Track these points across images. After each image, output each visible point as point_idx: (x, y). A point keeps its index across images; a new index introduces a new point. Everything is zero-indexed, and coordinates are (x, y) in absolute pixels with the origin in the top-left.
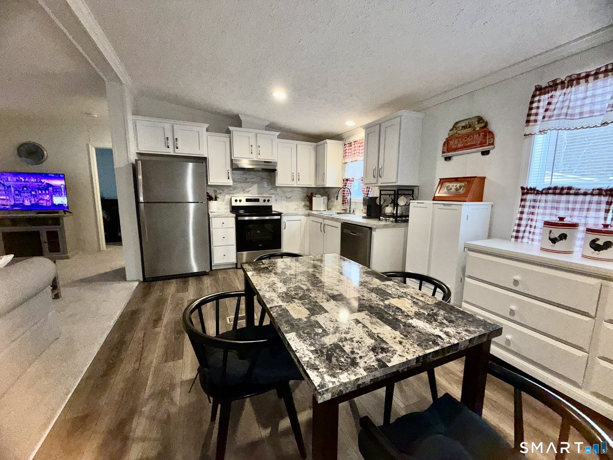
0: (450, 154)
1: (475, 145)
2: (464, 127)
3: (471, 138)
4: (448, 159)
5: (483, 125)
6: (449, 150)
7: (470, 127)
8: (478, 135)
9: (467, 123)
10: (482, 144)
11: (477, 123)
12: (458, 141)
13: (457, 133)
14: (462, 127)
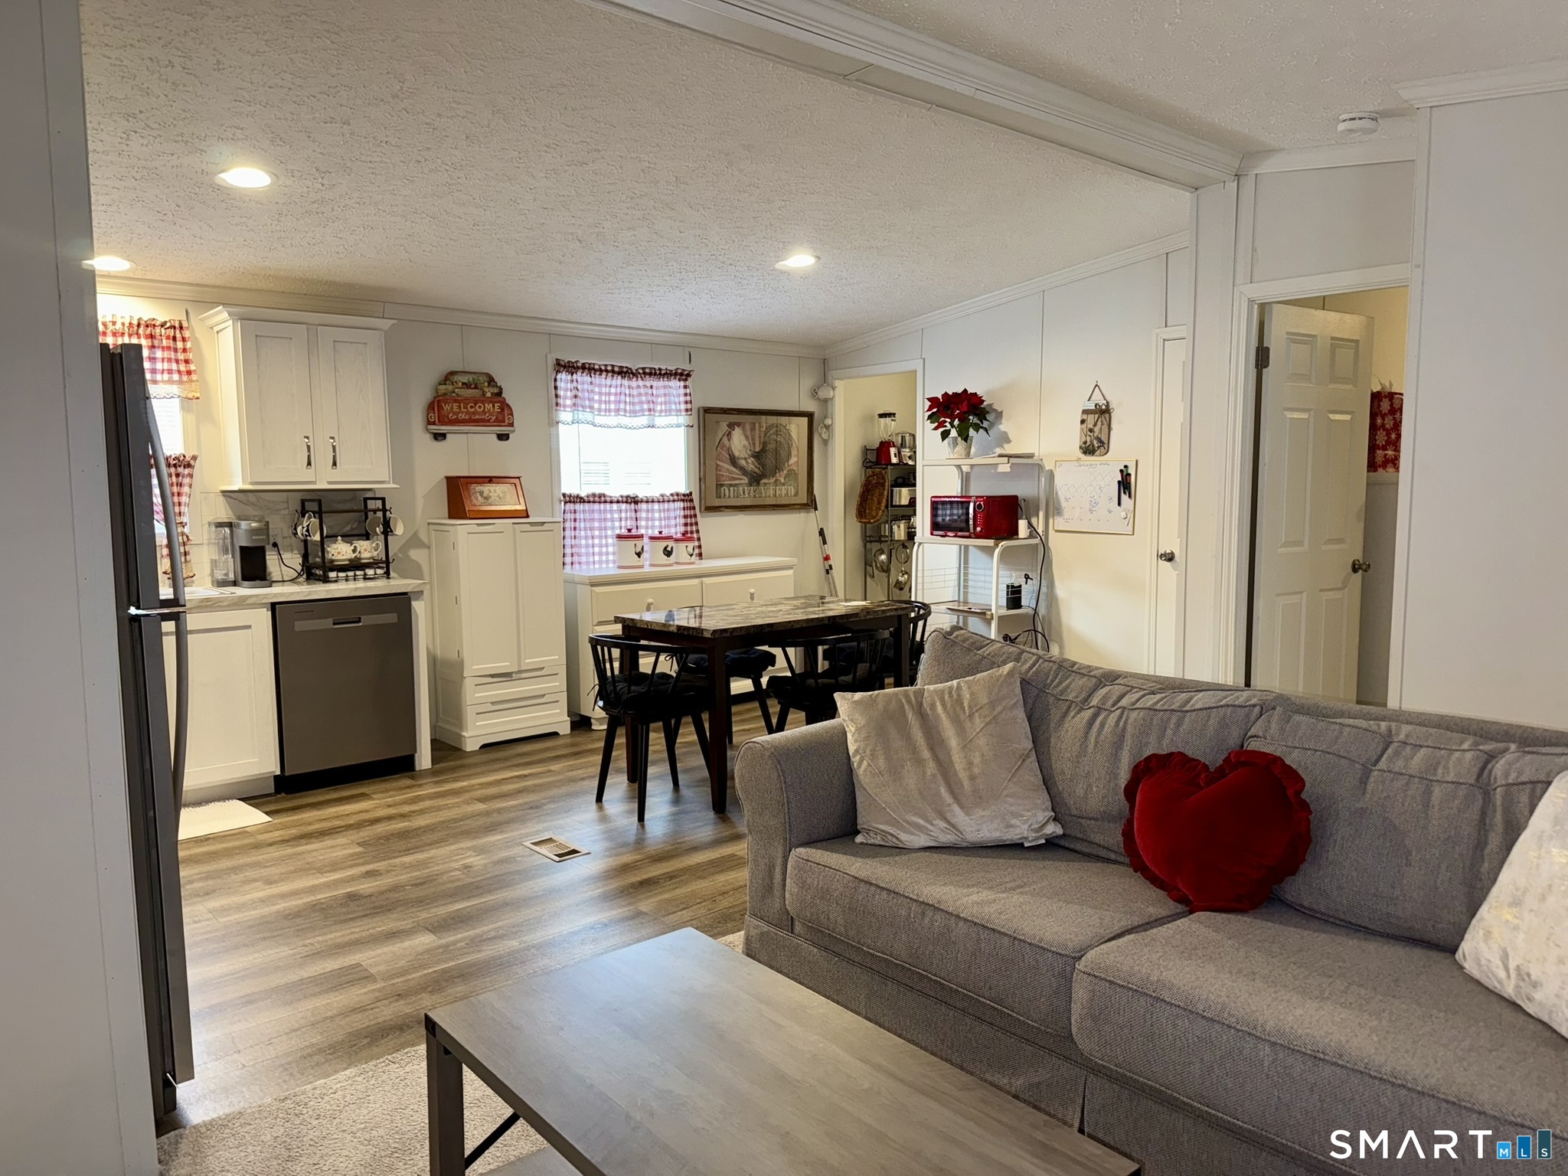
0: (443, 429)
1: (489, 421)
2: (466, 385)
3: (480, 407)
4: (439, 437)
5: (496, 390)
6: (443, 421)
7: (476, 388)
8: (491, 405)
9: (471, 379)
10: (499, 422)
11: (486, 384)
12: (460, 407)
13: (454, 392)
14: (463, 384)
